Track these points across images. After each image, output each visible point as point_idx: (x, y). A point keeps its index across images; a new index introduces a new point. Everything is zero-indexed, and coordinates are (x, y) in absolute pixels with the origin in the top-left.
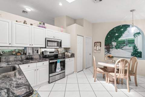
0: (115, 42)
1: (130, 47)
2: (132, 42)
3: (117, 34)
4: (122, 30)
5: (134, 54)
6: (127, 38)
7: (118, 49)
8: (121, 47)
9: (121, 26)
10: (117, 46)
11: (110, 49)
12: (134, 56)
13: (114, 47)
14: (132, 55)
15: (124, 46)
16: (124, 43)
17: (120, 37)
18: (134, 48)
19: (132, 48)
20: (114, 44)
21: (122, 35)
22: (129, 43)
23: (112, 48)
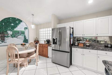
0: (11, 31)
1: (22, 36)
2: (23, 33)
3: (12, 24)
4: (17, 22)
5: (24, 41)
6: (21, 30)
7: (14, 38)
8: (16, 36)
9: (16, 18)
10: (13, 35)
11: (5, 38)
12: (25, 42)
13: (10, 35)
14: (23, 42)
15: (19, 35)
16: (19, 33)
17: (15, 28)
18: (25, 37)
19: (23, 37)
20: (10, 33)
21: (17, 26)
22: (22, 33)
23: (8, 37)
